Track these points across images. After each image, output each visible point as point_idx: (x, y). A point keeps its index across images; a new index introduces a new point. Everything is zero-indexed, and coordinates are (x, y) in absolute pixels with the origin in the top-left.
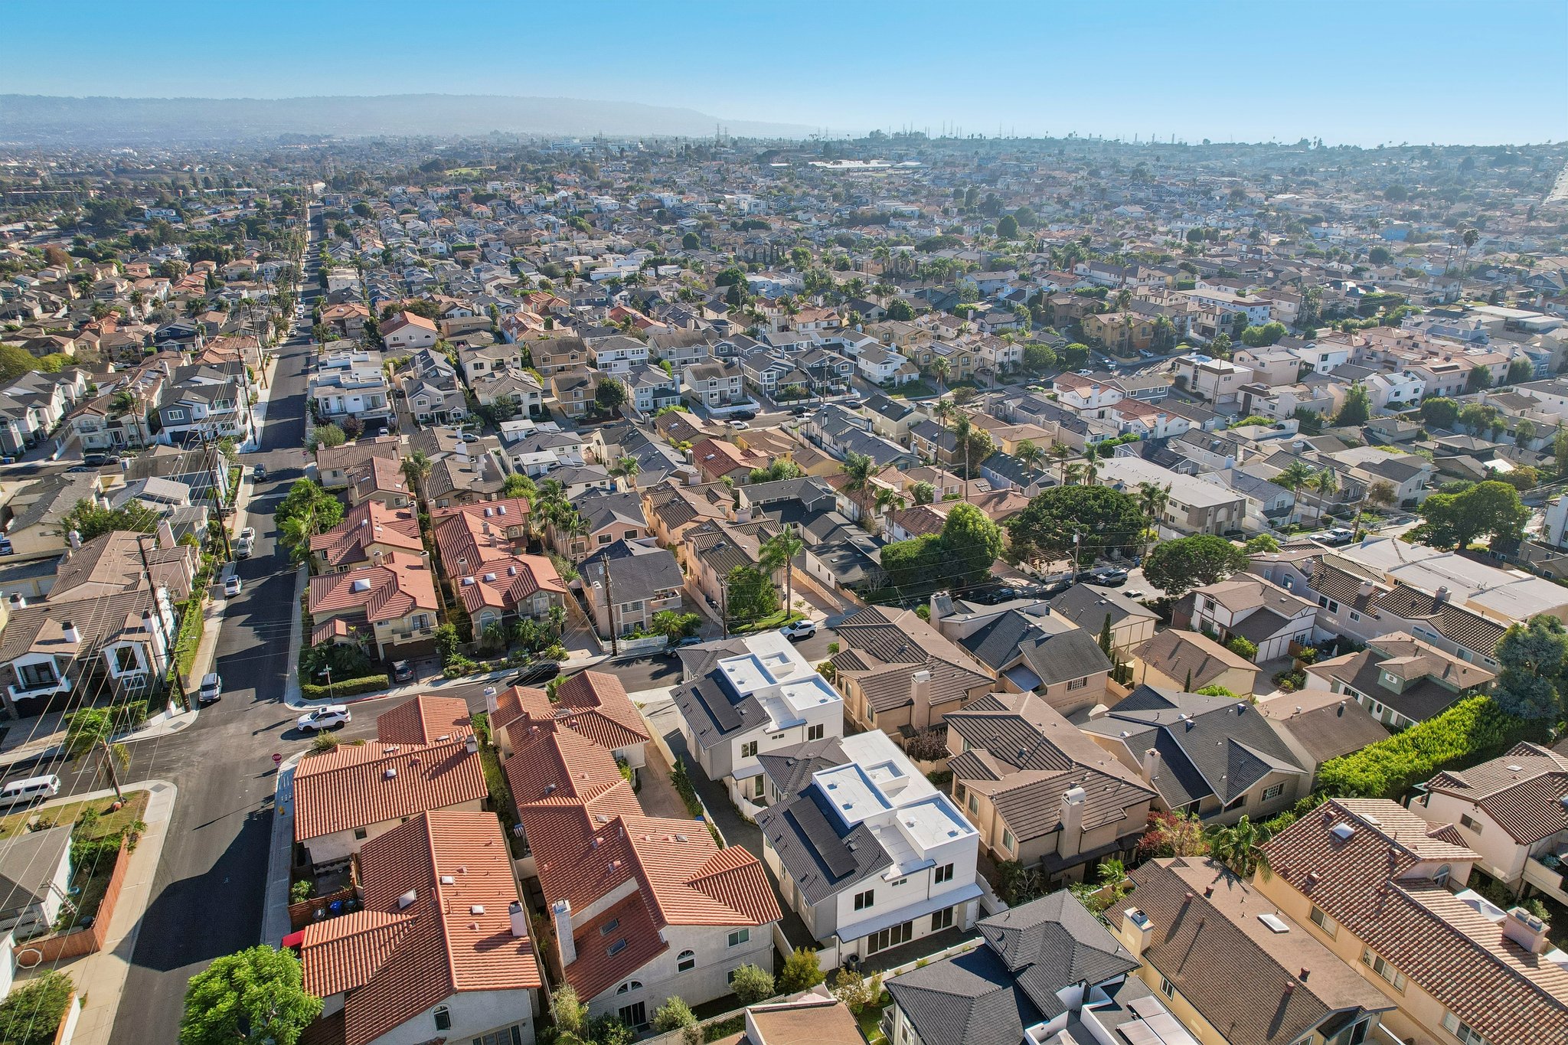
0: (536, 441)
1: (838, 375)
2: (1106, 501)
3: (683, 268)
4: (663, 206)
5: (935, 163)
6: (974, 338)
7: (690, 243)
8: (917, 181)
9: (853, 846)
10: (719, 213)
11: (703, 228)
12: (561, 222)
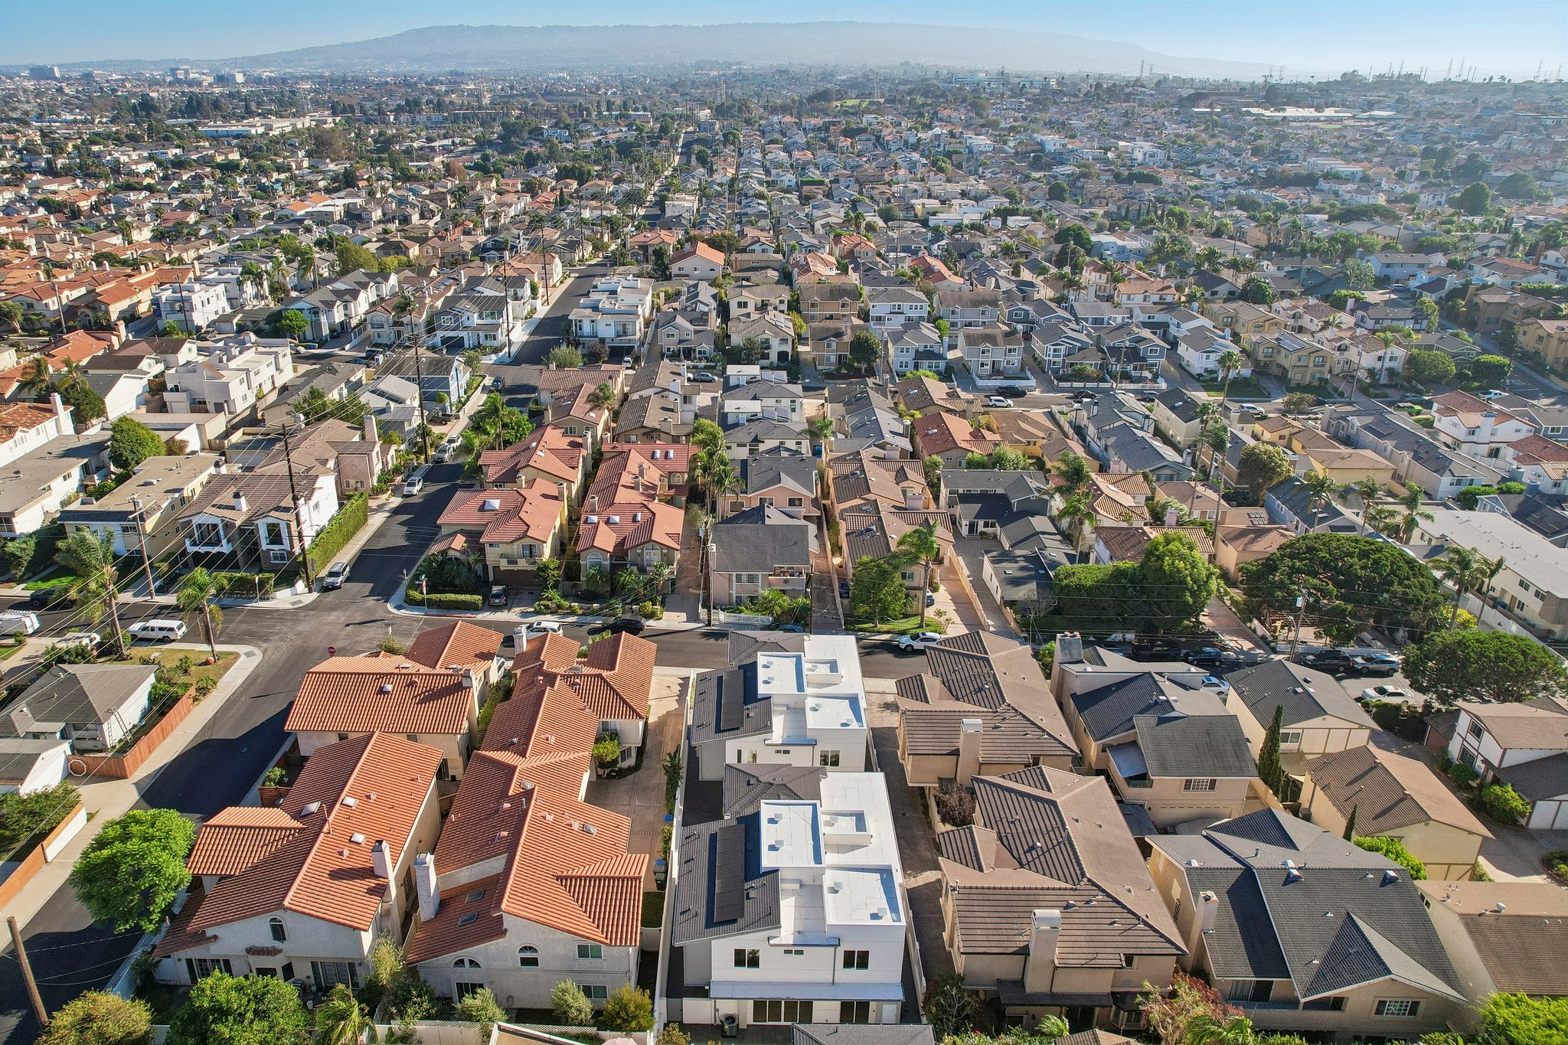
0: (755, 389)
1: (1144, 359)
2: (1376, 562)
3: (1034, 220)
4: (1042, 150)
5: (1417, 114)
6: (1342, 334)
7: (1056, 193)
8: (1380, 135)
9: (752, 894)
10: (1107, 161)
11: (1078, 178)
12: (924, 161)
